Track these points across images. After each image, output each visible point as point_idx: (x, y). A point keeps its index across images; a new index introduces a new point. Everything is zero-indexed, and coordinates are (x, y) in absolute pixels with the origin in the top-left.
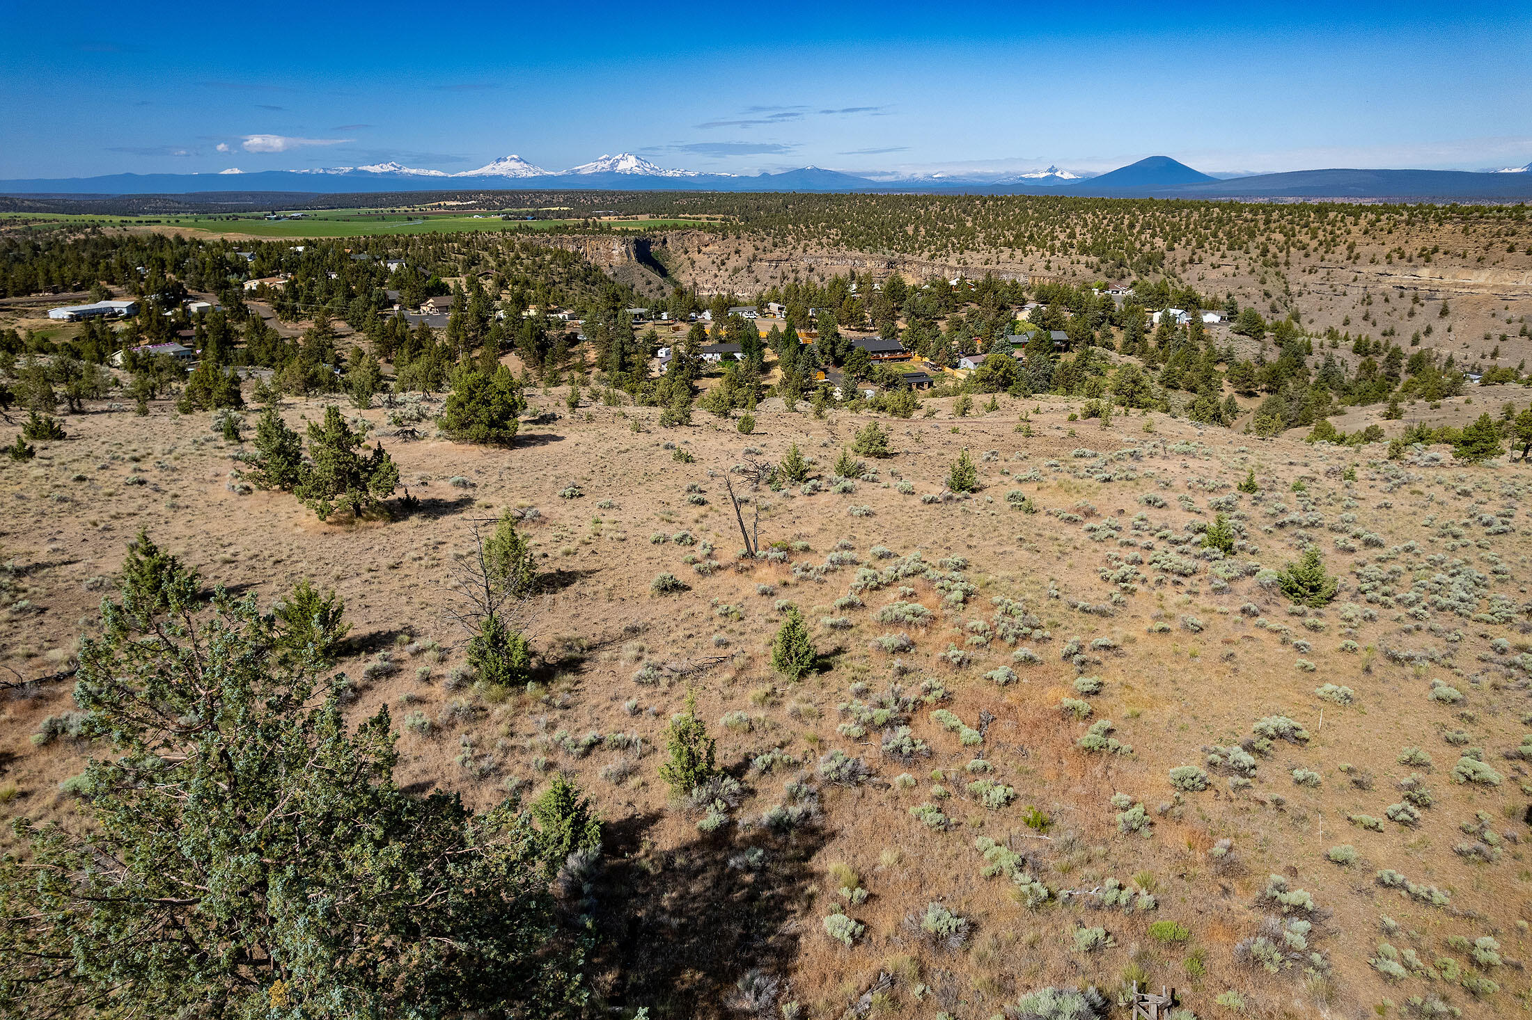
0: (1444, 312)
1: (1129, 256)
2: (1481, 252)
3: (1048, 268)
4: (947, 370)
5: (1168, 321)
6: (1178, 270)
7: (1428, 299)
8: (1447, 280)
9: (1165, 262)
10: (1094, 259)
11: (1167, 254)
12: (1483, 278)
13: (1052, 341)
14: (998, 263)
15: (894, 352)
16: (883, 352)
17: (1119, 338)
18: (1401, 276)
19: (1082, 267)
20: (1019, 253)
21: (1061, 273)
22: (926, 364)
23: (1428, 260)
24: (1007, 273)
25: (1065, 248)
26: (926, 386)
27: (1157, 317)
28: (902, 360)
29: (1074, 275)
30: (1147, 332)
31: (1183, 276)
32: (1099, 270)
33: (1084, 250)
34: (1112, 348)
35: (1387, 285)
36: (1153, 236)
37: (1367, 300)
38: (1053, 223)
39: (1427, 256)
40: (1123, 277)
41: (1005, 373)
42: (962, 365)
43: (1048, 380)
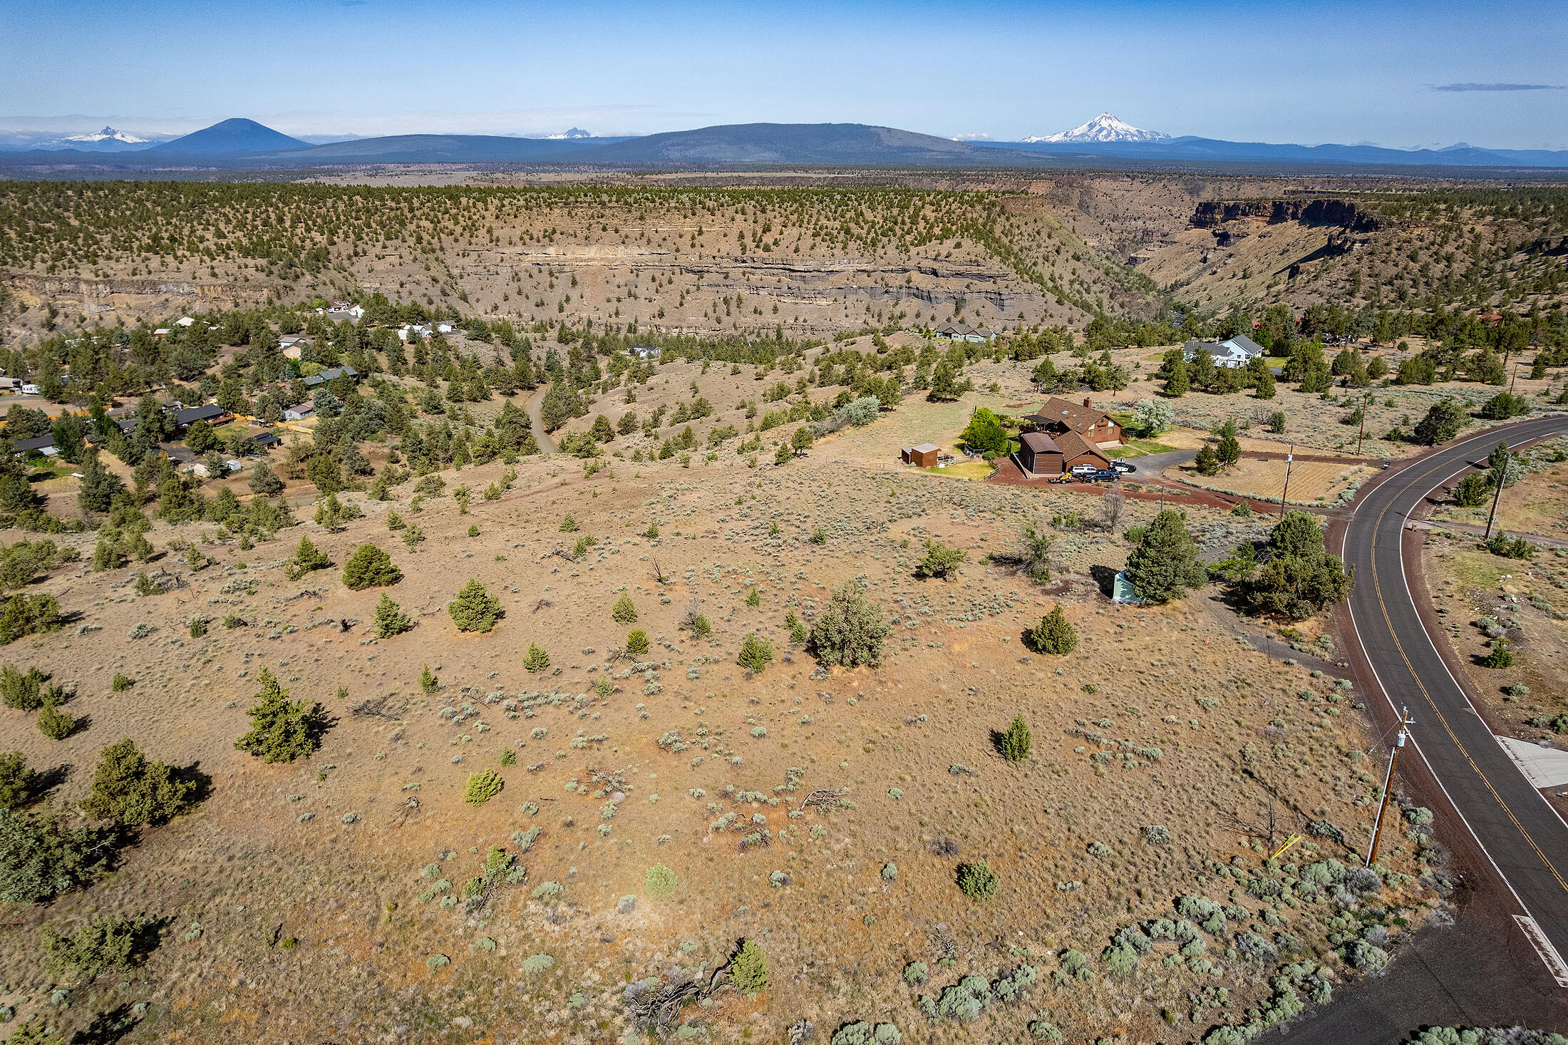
0: (574, 283)
1: (296, 255)
2: (586, 233)
3: (214, 275)
4: (279, 424)
6: (346, 263)
7: (560, 272)
8: (569, 256)
12: (591, 252)
15: (216, 416)
16: (207, 419)
18: (535, 254)
19: (253, 271)
20: (170, 260)
23: (551, 240)
26: (275, 445)
27: (402, 334)
30: (403, 350)
32: (271, 273)
35: (527, 262)
37: (516, 277)
38: (189, 220)
39: (550, 236)
42: (289, 417)
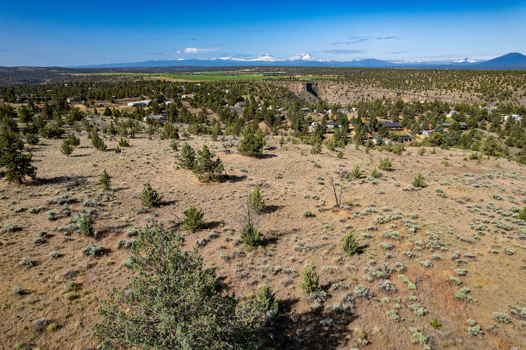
1: (497, 93)
3: (461, 97)
4: (417, 135)
5: (511, 120)
6: (518, 98)
9: (512, 95)
10: (481, 94)
11: (514, 92)
13: (460, 126)
14: (440, 95)
15: (397, 127)
16: (393, 127)
17: (489, 125)
19: (475, 97)
20: (449, 91)
21: (466, 99)
22: (409, 132)
24: (444, 98)
25: (469, 90)
26: (408, 140)
27: (506, 117)
28: (400, 130)
29: (472, 100)
30: (501, 123)
31: (520, 101)
32: (482, 98)
33: (477, 90)
34: (485, 129)
36: (508, 85)
38: (465, 80)
40: (493, 101)
41: (439, 140)
42: (423, 133)
43: (457, 141)
